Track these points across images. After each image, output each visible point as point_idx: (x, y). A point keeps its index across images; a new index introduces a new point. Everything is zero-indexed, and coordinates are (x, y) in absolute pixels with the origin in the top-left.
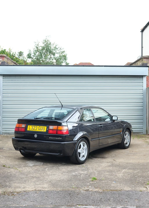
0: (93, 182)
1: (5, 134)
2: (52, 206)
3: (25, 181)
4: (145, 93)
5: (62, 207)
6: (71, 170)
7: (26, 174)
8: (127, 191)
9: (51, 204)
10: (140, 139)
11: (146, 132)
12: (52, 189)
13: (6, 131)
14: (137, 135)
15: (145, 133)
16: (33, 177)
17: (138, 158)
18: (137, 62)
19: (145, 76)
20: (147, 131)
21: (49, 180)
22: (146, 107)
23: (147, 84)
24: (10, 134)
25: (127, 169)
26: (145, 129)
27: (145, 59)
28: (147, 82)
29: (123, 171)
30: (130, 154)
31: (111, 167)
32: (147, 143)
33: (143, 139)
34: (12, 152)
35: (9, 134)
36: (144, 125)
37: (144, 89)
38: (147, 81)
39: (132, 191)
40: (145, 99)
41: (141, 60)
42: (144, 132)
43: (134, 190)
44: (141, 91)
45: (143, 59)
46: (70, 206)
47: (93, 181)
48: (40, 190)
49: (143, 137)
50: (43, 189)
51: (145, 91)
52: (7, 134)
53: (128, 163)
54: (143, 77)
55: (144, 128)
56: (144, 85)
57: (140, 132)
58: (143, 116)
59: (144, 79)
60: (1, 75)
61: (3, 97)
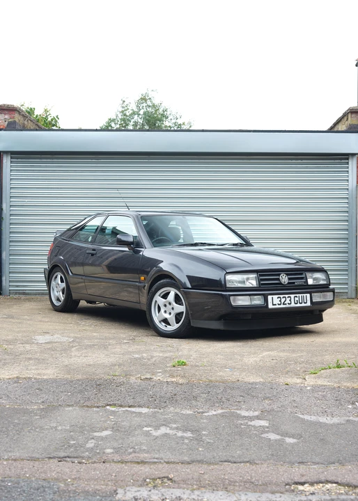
0: (173, 368)
1: (16, 293)
2: (42, 407)
3: (5, 364)
4: (354, 196)
5: (67, 409)
7: (17, 354)
8: (252, 384)
9: (43, 402)
12: (61, 376)
16: (30, 359)
18: (337, 126)
19: (353, 155)
20: (357, 290)
21: (66, 363)
23: (357, 176)
24: (28, 294)
25: (275, 352)
27: (353, 115)
28: (357, 171)
29: (264, 354)
32: (351, 312)
34: (10, 322)
36: (350, 275)
37: (350, 187)
38: (357, 167)
39: (263, 384)
40: (354, 211)
41: (345, 118)
42: (349, 294)
43: (270, 382)
44: (344, 194)
45: (350, 115)
46: (88, 406)
47: (174, 366)
48: (30, 378)
50: (38, 377)
51: (354, 192)
52: (20, 294)
54: (348, 159)
55: (349, 282)
56: (350, 179)
57: (341, 293)
58: (347, 252)
59: (350, 163)
60: (6, 153)
61: (11, 206)
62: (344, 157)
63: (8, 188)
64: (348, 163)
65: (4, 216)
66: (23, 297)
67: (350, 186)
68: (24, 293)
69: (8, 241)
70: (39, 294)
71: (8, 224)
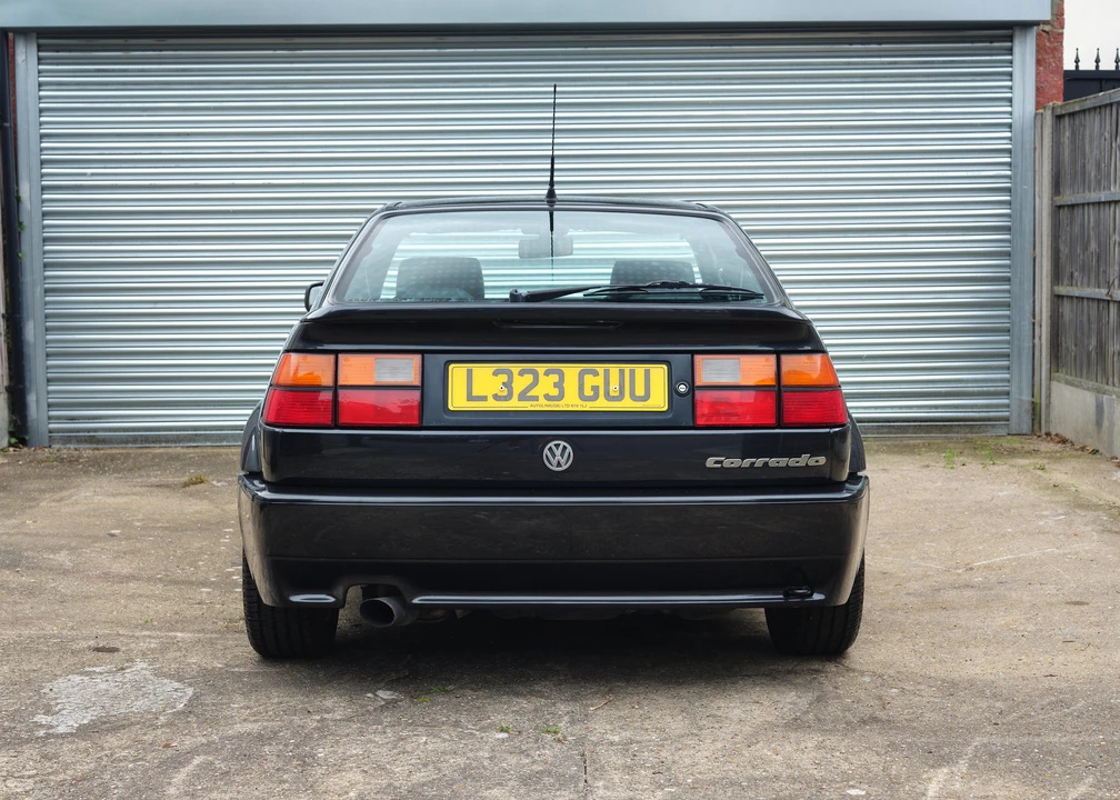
1: (68, 440)
4: (1028, 146)
6: (418, 777)
10: (1001, 467)
11: (1027, 419)
13: (72, 419)
14: (968, 441)
15: (1026, 428)
17: (1031, 627)
19: (1026, 26)
20: (1035, 410)
22: (1029, 246)
23: (1039, 91)
24: (104, 441)
25: (963, 766)
26: (1026, 397)
28: (1037, 74)
29: (933, 791)
30: (951, 595)
31: (811, 741)
32: (1063, 499)
33: (1023, 470)
35: (92, 440)
36: (1015, 368)
37: (1016, 120)
38: (1039, 62)
40: (1028, 187)
42: (1014, 421)
44: (998, 138)
49: (1013, 453)
51: (1029, 137)
52: (80, 440)
53: (954, 684)
54: (1010, 38)
55: (1014, 390)
56: (1017, 96)
57: (989, 419)
58: (1008, 305)
59: (1017, 50)
60: (24, 32)
61: (44, 188)
62: (1000, 33)
63: (34, 138)
64: (1010, 51)
65: (24, 218)
66: (87, 452)
67: (1015, 115)
68: (92, 439)
69: (39, 290)
70: (135, 440)
71: (37, 240)
